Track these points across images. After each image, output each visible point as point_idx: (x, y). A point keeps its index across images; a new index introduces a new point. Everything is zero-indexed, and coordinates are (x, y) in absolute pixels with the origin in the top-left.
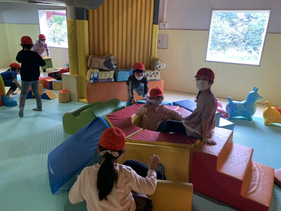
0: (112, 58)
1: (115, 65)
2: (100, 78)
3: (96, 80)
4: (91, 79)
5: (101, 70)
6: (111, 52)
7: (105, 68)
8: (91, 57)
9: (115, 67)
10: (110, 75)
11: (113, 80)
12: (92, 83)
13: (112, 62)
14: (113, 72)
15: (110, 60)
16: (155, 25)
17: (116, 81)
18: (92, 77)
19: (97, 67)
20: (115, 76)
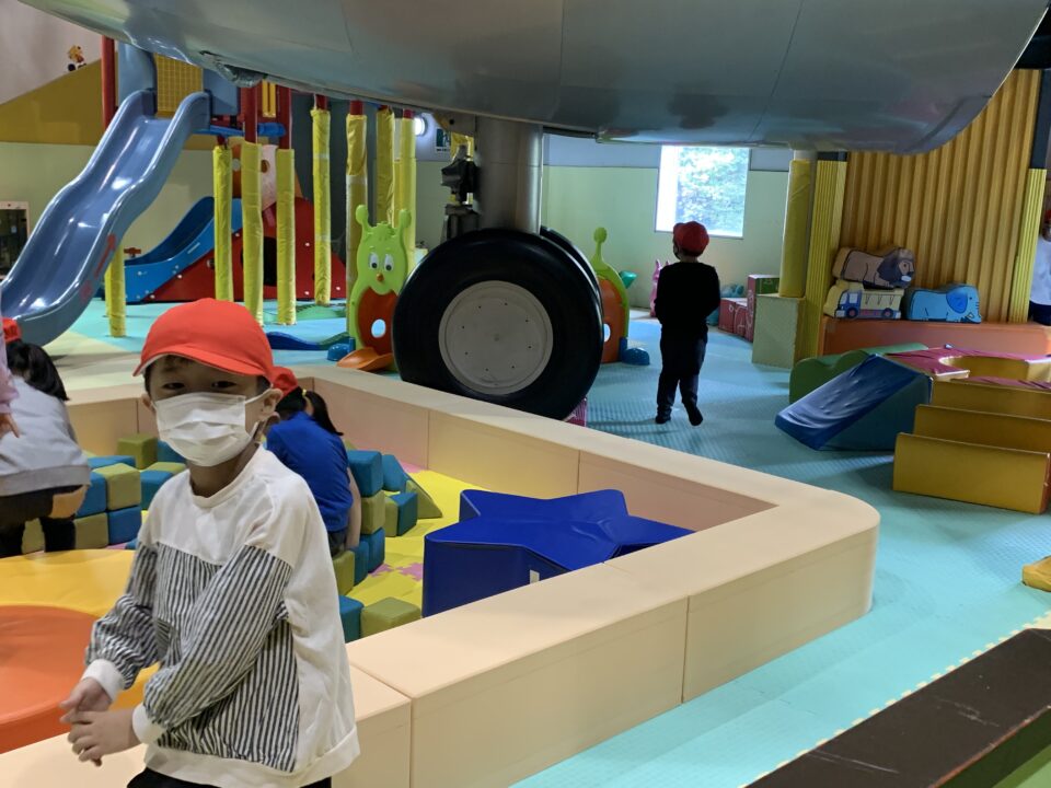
0: (902, 255)
1: (909, 274)
2: (863, 306)
3: (852, 311)
4: (839, 308)
5: (869, 286)
6: (899, 241)
7: (880, 282)
8: (845, 252)
9: (906, 279)
10: (892, 300)
11: (898, 315)
12: (841, 318)
13: (901, 266)
14: (900, 293)
15: (895, 262)
16: (1034, 171)
17: (904, 317)
18: (843, 302)
19: (860, 278)
20: (905, 306)
